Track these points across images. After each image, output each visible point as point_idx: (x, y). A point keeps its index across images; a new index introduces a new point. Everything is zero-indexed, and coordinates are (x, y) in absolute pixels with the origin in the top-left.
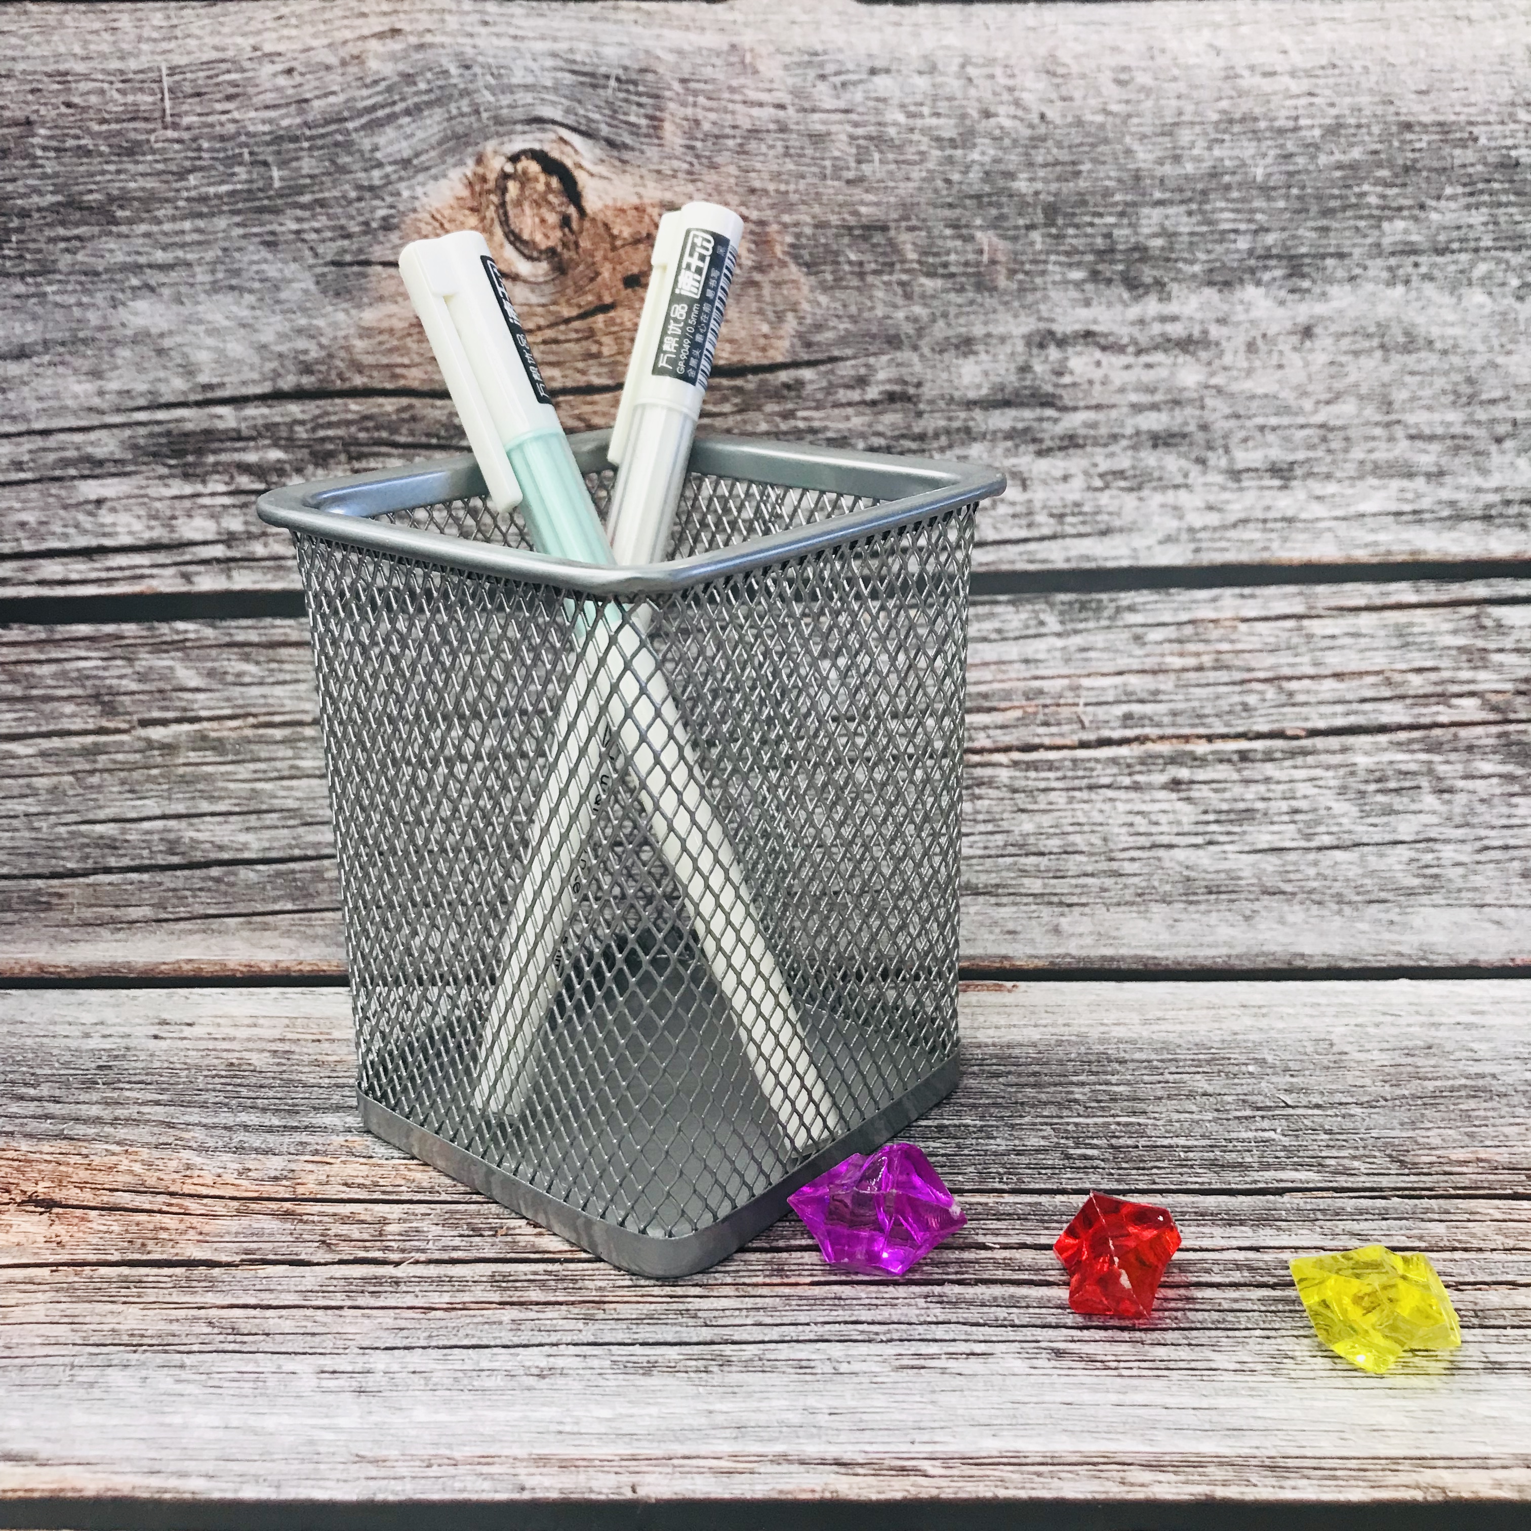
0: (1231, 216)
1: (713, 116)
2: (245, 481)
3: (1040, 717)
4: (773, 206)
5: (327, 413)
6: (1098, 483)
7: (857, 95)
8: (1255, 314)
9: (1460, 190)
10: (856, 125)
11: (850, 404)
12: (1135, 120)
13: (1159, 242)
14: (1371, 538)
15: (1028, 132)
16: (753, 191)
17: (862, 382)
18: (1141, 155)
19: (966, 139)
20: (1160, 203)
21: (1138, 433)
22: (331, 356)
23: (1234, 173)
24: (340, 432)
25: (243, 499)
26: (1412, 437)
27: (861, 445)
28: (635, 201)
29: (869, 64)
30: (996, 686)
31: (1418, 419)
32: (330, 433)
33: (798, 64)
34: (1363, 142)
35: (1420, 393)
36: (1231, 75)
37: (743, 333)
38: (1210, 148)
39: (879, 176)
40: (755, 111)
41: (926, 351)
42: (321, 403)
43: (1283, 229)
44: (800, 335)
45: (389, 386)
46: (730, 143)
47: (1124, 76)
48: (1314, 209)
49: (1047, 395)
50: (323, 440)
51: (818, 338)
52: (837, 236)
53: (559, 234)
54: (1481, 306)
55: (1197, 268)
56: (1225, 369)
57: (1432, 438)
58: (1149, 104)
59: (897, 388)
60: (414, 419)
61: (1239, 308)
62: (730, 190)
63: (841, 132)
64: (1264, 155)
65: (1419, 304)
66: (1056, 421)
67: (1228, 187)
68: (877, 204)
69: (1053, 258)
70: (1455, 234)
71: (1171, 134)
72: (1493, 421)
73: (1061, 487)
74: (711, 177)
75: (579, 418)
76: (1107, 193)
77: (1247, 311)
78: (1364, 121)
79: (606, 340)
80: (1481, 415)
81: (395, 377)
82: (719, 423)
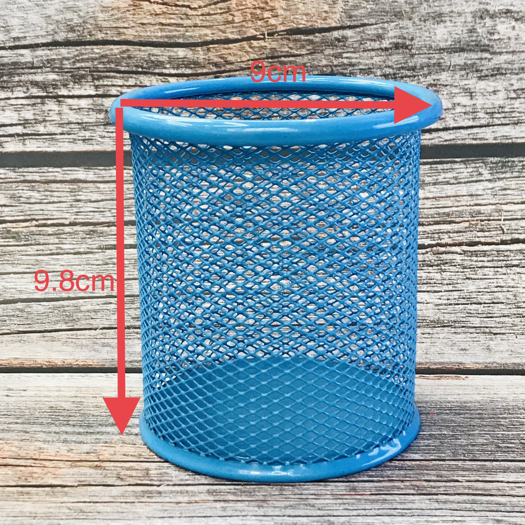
2: (35, 91)
3: (479, 226)
5: (82, 54)
6: (513, 95)
11: (373, 50)
17: (380, 37)
22: (84, 22)
24: (89, 64)
25: (33, 101)
27: (379, 73)
30: (454, 209)
32: (83, 65)
37: (314, 10)
41: (416, 20)
42: (78, 48)
44: (345, 12)
45: (116, 39)
49: (484, 46)
50: (78, 68)
51: (356, 13)
59: (400, 41)
60: (129, 57)
66: (490, 60)
73: (493, 97)
75: (221, 57)
79: (236, 13)
81: (119, 34)
82: (299, 60)
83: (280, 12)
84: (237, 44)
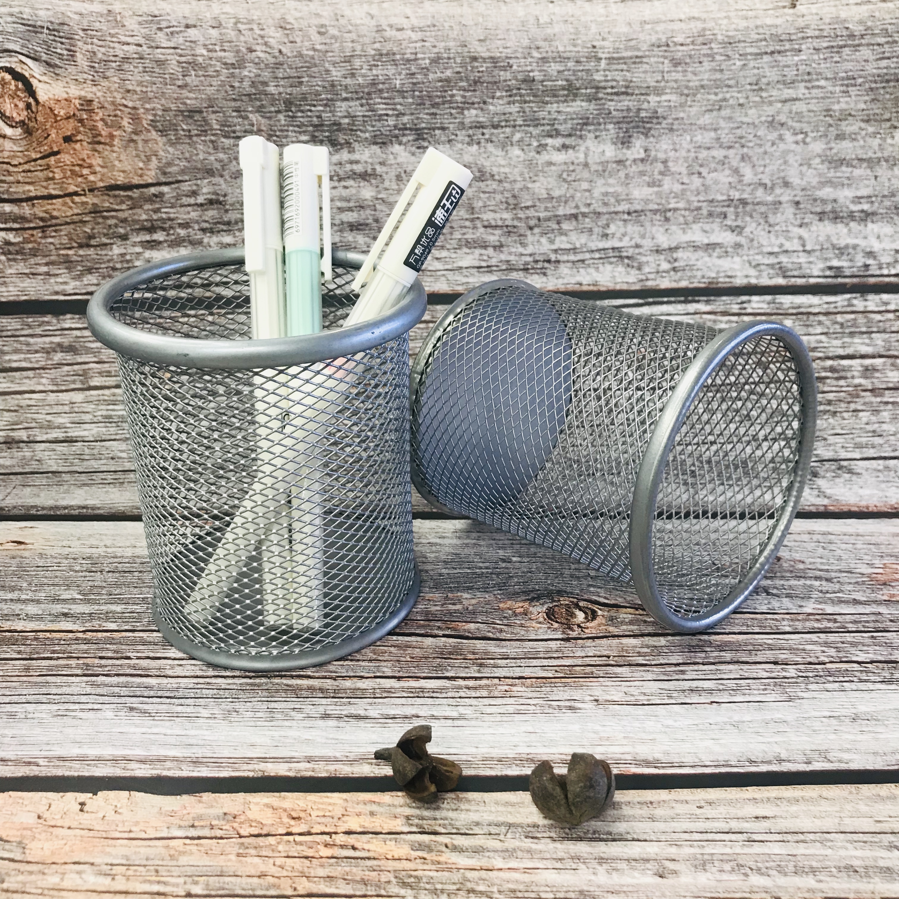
0: (384, 106)
1: (103, 50)
4: (139, 100)
7: (179, 40)
8: (400, 160)
9: (504, 94)
10: (181, 56)
11: (189, 205)
12: (331, 54)
13: (346, 121)
14: (465, 280)
15: (273, 60)
16: (128, 91)
17: (194, 193)
18: (334, 73)
19: (240, 64)
20: (346, 99)
21: (342, 223)
23: (383, 83)
26: (485, 227)
27: (196, 227)
28: (65, 96)
29: (184, 22)
31: (488, 216)
33: (146, 21)
34: (452, 67)
35: (488, 203)
36: (379, 30)
37: (129, 167)
38: (371, 70)
39: (195, 83)
40: (125, 48)
41: (227, 177)
43: (412, 114)
44: (159, 168)
46: (114, 65)
47: (323, 30)
48: (428, 103)
51: (169, 170)
52: (176, 115)
53: (26, 113)
54: (518, 157)
55: (367, 135)
56: (386, 189)
57: (496, 226)
58: (337, 45)
59: (214, 197)
61: (391, 157)
62: (116, 91)
63: (173, 60)
64: (400, 74)
65: (485, 156)
67: (381, 91)
68: (196, 98)
69: (291, 128)
70: (503, 118)
71: (349, 62)
72: (527, 218)
74: (105, 83)
75: (46, 212)
76: (318, 94)
77: (395, 158)
78: (452, 56)
79: (56, 170)
80: (521, 215)
82: (120, 215)
83: (98, 169)
84: (60, 200)
